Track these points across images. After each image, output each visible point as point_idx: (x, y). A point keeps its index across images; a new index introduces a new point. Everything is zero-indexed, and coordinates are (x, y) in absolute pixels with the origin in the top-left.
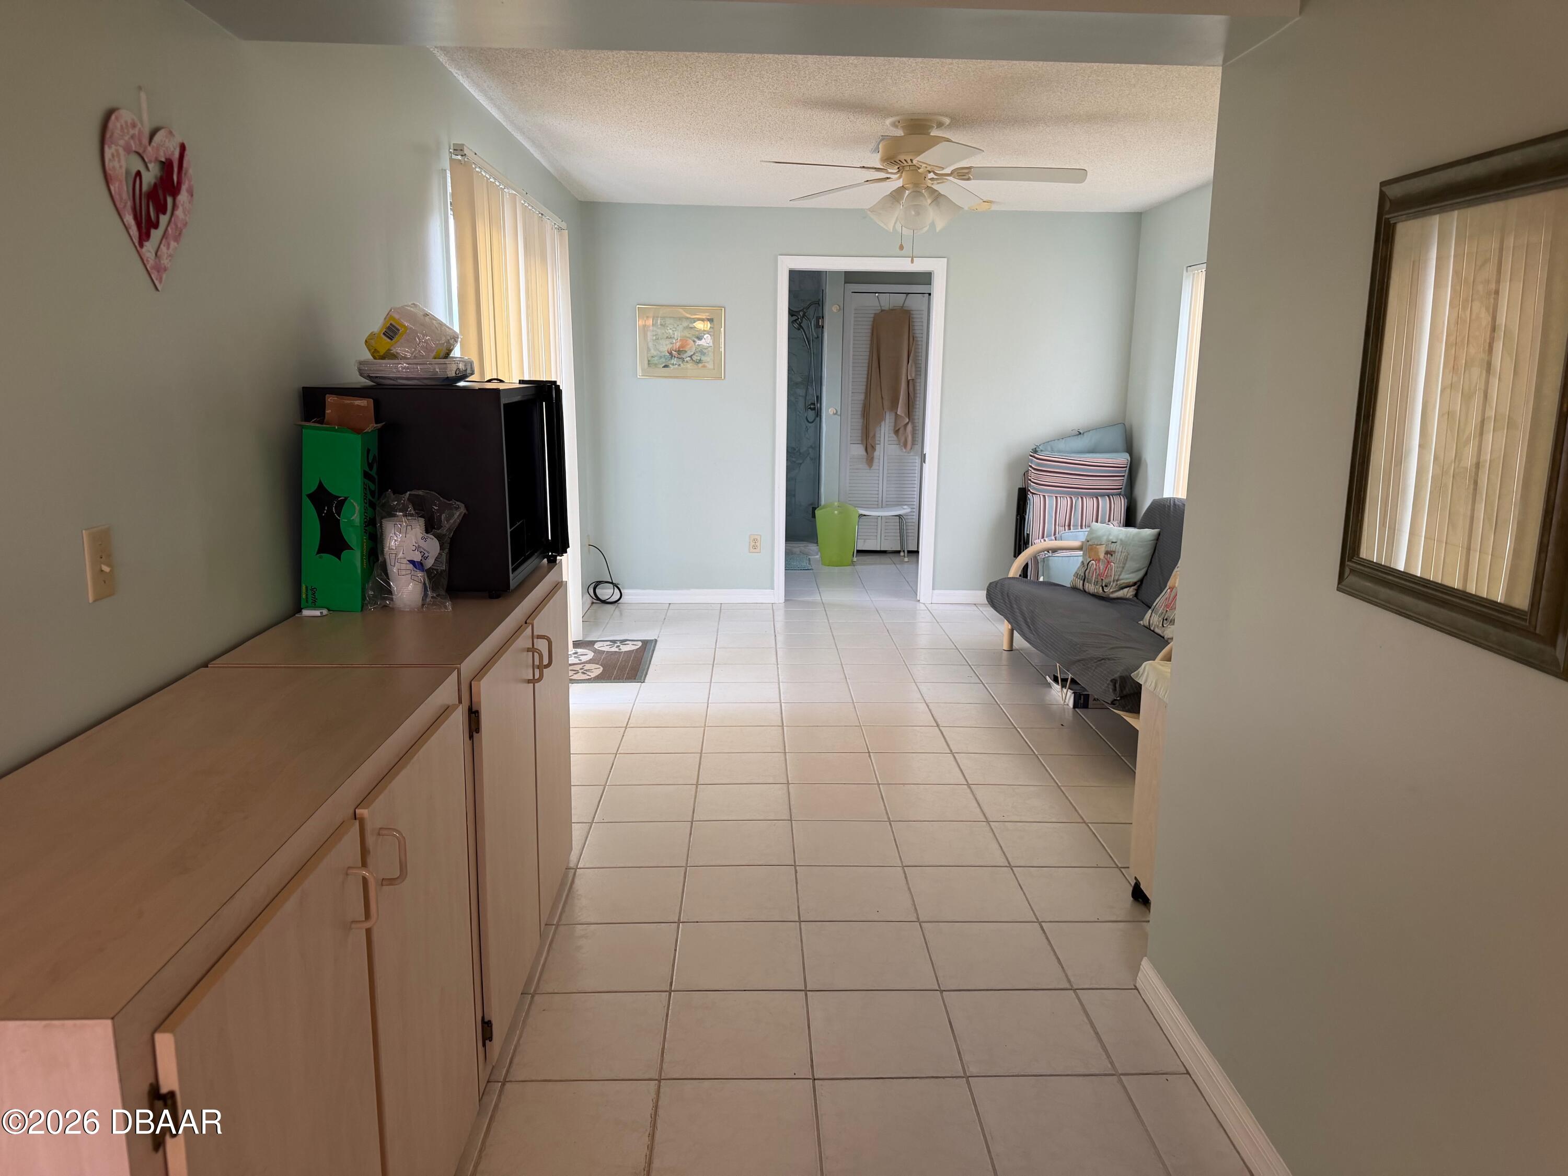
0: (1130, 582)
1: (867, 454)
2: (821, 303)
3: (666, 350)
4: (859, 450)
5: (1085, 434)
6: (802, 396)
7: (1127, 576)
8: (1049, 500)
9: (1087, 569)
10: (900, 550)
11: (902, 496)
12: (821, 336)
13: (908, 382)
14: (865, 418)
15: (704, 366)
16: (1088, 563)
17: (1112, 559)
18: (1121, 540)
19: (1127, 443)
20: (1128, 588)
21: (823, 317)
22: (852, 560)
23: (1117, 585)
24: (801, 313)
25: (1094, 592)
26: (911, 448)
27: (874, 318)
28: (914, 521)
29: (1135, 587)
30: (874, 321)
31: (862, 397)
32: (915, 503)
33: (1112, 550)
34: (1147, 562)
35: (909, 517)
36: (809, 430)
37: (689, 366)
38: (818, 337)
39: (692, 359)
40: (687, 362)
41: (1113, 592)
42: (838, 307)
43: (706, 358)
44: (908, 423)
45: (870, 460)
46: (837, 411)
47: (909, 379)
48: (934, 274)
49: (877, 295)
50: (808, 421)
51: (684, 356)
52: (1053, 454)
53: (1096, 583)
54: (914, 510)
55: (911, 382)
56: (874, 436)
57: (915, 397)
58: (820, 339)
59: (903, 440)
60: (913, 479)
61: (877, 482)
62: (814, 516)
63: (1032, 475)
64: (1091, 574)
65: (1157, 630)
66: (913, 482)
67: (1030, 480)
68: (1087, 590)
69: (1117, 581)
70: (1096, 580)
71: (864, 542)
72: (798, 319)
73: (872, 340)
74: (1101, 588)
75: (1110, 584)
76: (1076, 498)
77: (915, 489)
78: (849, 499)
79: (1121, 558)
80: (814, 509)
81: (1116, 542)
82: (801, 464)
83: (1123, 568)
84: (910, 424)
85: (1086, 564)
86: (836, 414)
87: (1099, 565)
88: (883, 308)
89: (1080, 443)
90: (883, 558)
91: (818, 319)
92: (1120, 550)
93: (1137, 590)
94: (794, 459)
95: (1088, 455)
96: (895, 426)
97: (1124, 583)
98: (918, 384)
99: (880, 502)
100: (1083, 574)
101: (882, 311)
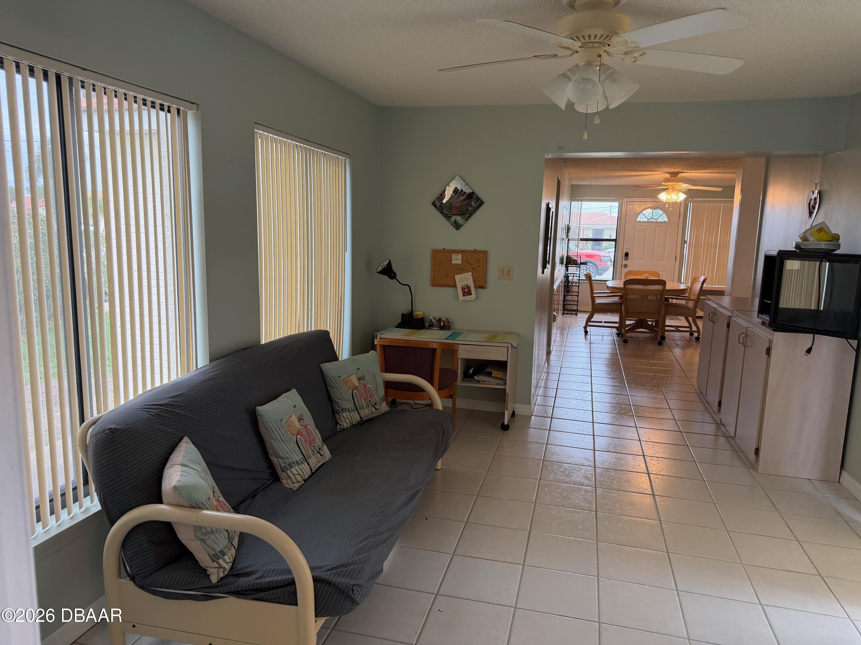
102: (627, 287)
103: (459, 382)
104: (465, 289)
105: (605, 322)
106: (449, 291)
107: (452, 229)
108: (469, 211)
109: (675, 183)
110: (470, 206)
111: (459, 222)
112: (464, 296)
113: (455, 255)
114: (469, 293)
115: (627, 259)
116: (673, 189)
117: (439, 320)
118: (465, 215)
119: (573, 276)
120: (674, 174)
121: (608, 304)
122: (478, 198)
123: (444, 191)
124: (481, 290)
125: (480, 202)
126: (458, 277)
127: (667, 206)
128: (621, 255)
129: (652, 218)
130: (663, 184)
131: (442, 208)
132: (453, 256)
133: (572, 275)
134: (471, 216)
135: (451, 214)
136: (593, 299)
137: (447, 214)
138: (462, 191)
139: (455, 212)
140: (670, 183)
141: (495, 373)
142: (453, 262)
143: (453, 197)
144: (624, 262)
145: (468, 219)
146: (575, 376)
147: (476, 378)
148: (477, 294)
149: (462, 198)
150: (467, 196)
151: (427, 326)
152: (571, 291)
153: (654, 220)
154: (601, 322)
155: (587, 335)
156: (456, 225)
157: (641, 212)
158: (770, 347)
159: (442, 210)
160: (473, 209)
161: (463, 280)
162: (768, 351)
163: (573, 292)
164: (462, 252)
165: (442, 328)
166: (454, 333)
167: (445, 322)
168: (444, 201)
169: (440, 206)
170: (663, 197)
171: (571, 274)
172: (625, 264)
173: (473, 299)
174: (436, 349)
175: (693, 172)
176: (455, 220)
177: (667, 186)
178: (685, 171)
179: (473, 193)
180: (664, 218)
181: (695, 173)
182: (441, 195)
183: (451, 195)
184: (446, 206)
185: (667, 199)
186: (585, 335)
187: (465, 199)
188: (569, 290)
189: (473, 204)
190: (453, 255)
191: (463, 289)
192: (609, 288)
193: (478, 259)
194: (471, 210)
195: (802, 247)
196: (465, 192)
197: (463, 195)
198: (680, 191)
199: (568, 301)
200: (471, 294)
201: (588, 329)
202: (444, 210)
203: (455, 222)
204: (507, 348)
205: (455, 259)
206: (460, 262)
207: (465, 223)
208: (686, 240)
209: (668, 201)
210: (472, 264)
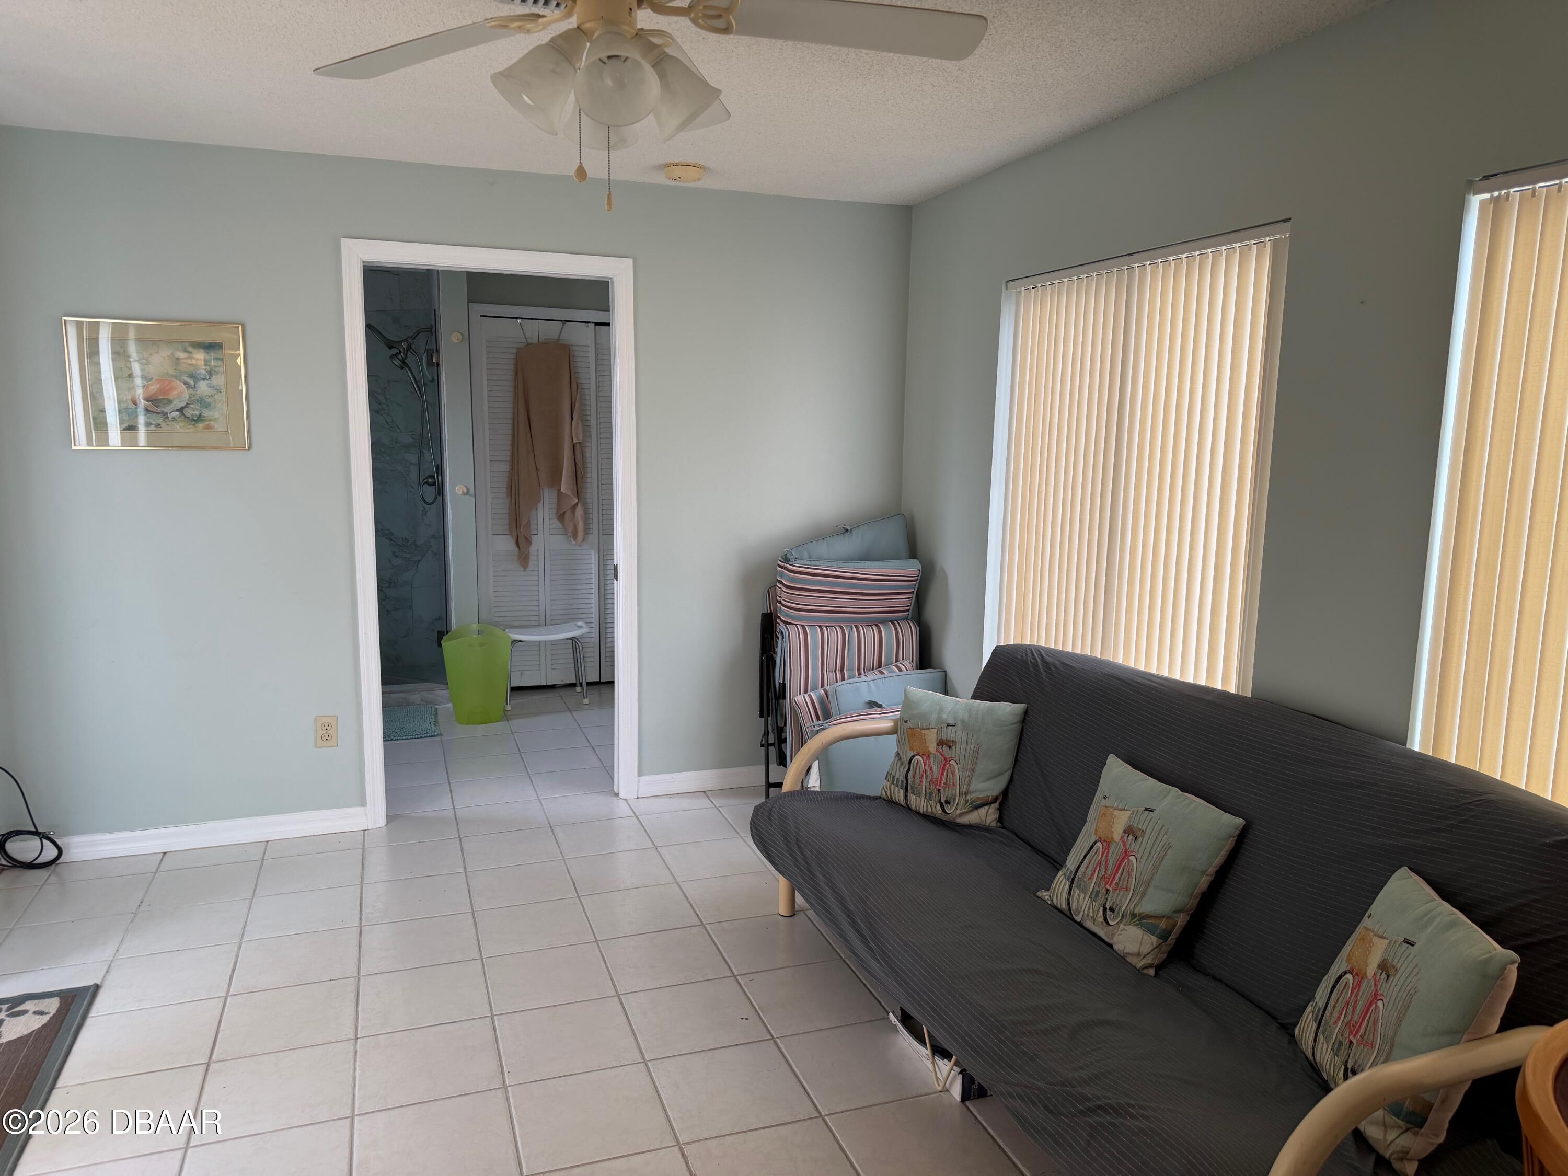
0: (989, 797)
1: (520, 549)
2: (433, 330)
3: (129, 397)
4: (506, 544)
5: (854, 532)
6: (415, 464)
7: (981, 786)
8: (811, 633)
9: (909, 769)
10: (575, 682)
11: (573, 607)
12: (436, 377)
13: (574, 446)
14: (513, 496)
15: (209, 427)
16: (911, 760)
17: (951, 754)
18: (963, 721)
19: (909, 543)
20: (987, 808)
21: (437, 351)
22: (504, 707)
23: (967, 801)
24: (404, 345)
25: (927, 812)
26: (584, 540)
27: (516, 353)
28: (593, 640)
29: (997, 805)
30: (517, 359)
31: (506, 467)
32: (593, 615)
33: (949, 738)
34: (1011, 759)
35: (586, 640)
36: (428, 513)
37: (178, 426)
38: (433, 380)
39: (183, 414)
40: (174, 419)
41: (961, 815)
42: (459, 334)
43: (211, 413)
44: (577, 504)
45: (524, 559)
46: (468, 489)
47: (574, 442)
48: (613, 283)
49: (519, 321)
50: (425, 501)
51: (167, 409)
52: (813, 563)
53: (929, 796)
54: (593, 630)
55: (578, 447)
56: (528, 523)
57: (584, 467)
58: (436, 382)
59: (571, 528)
60: (589, 581)
61: (536, 588)
62: (440, 645)
63: (783, 596)
64: (917, 780)
65: (1089, 924)
66: (588, 586)
67: (780, 603)
68: (913, 807)
69: (966, 794)
70: (928, 791)
71: (522, 674)
72: (400, 352)
73: (516, 387)
74: (938, 804)
75: (954, 799)
76: (849, 628)
77: (593, 596)
78: (496, 614)
79: (968, 754)
80: (441, 635)
81: (954, 725)
82: (419, 561)
83: (973, 770)
84: (579, 505)
85: (906, 761)
86: (467, 493)
87: (929, 765)
88: (530, 341)
89: (844, 546)
90: (551, 695)
91: (430, 353)
92: (964, 738)
93: (1000, 810)
94: (408, 556)
95: (862, 564)
96: (558, 509)
97: (978, 798)
98: (588, 450)
99: (542, 617)
100: (902, 778)
101: (528, 344)
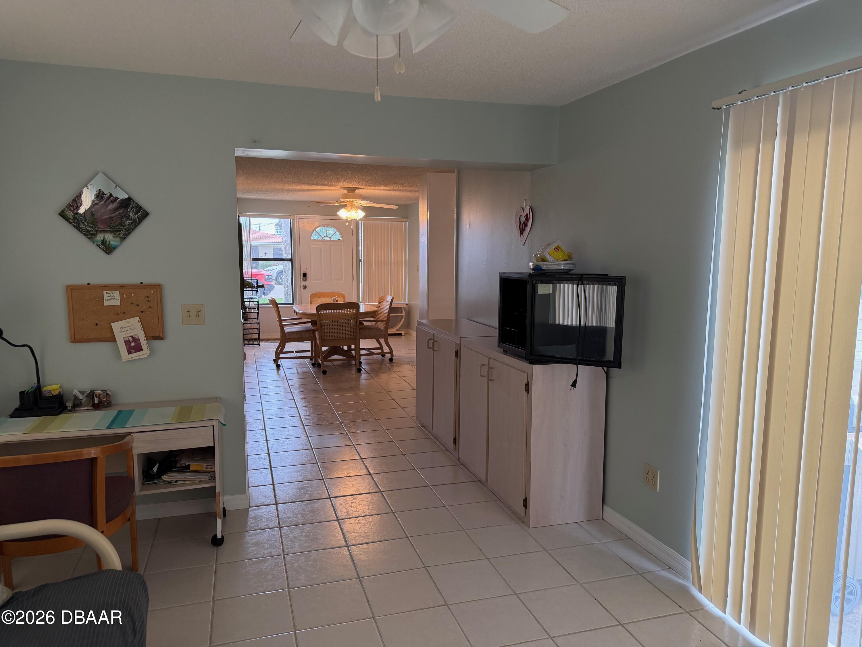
102: (320, 313)
103: (138, 491)
104: (131, 343)
105: (297, 352)
106: (104, 347)
107: (101, 254)
108: (125, 226)
109: (353, 200)
110: (127, 218)
111: (109, 242)
112: (129, 353)
113: (109, 292)
114: (139, 348)
115: (306, 280)
116: (352, 206)
117: (91, 395)
118: (120, 231)
119: (250, 302)
120: (352, 190)
121: (299, 332)
122: (139, 208)
123: (80, 195)
124: (157, 343)
125: (143, 212)
126: (116, 326)
127: (347, 224)
128: (299, 276)
129: (326, 236)
130: (341, 200)
131: (78, 220)
132: (106, 294)
133: (248, 300)
134: (130, 233)
135: (96, 231)
136: (282, 327)
137: (89, 231)
138: (111, 195)
139: (101, 227)
140: (348, 199)
141: (194, 466)
142: (106, 303)
143: (96, 204)
144: (303, 283)
145: (124, 238)
146: (286, 429)
147: (165, 478)
148: (150, 348)
149: (111, 206)
150: (119, 203)
151: (70, 408)
152: (249, 318)
153: (328, 239)
154: (292, 352)
155: (280, 369)
156: (106, 247)
157: (315, 230)
158: (528, 383)
159: (79, 224)
160: (132, 223)
161: (126, 329)
162: (528, 387)
163: (251, 319)
164: (120, 287)
165: (96, 407)
166: (119, 412)
167: (101, 396)
168: (81, 211)
169: (74, 218)
170: (343, 214)
171: (247, 298)
172: (304, 286)
173: (146, 356)
174: (95, 459)
175: (369, 189)
176: (102, 239)
177: (345, 202)
178: (362, 187)
179: (129, 199)
180: (338, 236)
181: (371, 189)
182: (74, 201)
183: (93, 201)
184: (85, 218)
185: (346, 217)
186: (277, 369)
187: (118, 209)
188: (247, 317)
189: (131, 215)
190: (105, 292)
191: (127, 343)
192: (298, 314)
193: (148, 297)
194: (129, 224)
195: (543, 268)
196: (117, 198)
197: (113, 202)
198: (358, 208)
199: (247, 329)
200: (141, 350)
201: (280, 362)
202: (81, 224)
203: (104, 242)
204: (212, 427)
205: (109, 298)
206: (118, 303)
207: (120, 244)
208: (360, 258)
209: (347, 218)
210: (138, 305)
